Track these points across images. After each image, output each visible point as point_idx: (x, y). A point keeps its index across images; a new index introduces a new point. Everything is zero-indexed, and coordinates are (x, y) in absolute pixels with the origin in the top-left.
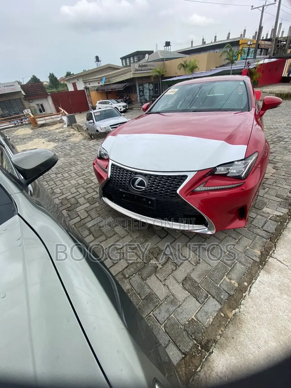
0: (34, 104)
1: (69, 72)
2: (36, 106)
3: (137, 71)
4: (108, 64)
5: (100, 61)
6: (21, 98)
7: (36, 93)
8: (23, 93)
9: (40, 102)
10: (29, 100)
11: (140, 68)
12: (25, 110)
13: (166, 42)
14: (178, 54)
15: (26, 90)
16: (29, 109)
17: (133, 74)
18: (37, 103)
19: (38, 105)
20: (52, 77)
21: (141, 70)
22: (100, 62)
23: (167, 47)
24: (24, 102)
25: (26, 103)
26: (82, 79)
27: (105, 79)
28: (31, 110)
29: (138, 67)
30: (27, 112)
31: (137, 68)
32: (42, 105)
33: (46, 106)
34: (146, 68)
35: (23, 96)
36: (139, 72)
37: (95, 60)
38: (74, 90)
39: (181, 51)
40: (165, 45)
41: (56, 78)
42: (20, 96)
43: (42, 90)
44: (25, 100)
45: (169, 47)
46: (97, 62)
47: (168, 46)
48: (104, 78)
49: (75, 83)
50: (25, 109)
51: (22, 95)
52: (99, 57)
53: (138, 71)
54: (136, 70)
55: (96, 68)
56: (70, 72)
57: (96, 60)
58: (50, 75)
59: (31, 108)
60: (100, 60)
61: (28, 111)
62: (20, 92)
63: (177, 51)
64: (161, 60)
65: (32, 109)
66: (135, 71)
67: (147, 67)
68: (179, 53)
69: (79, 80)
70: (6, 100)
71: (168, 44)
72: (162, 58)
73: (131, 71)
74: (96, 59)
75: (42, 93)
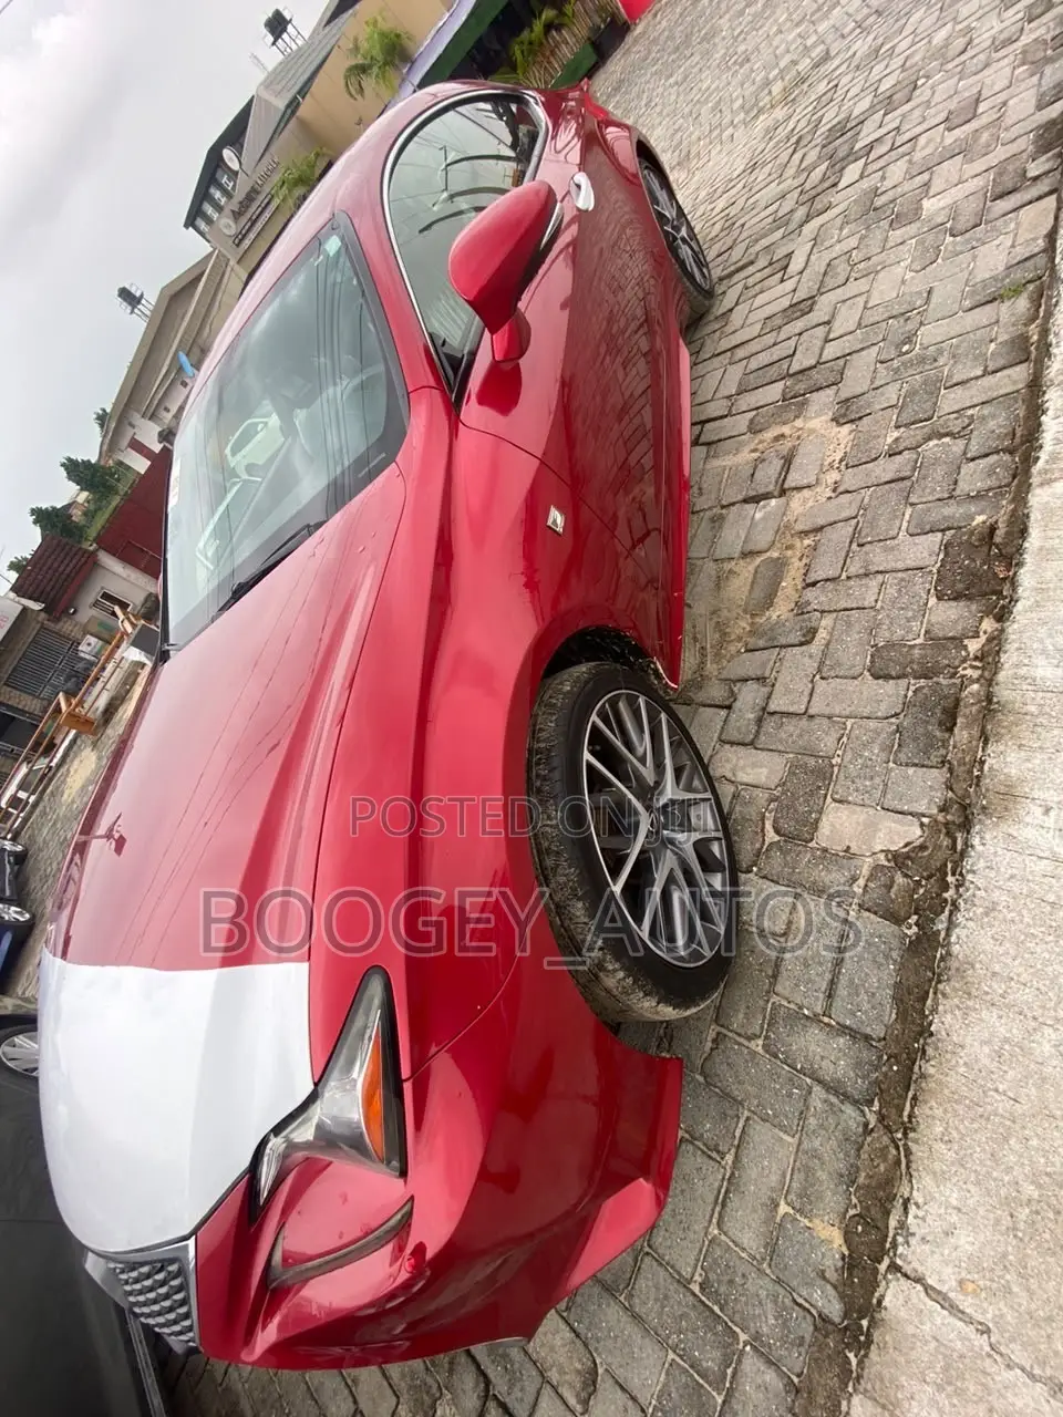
0: (87, 613)
1: (100, 412)
2: (94, 612)
3: (241, 240)
4: (161, 292)
5: (142, 296)
6: (43, 624)
7: (63, 577)
8: (35, 606)
9: (93, 594)
10: (65, 612)
11: (244, 220)
12: (80, 648)
13: (266, 25)
14: (328, 28)
15: (34, 592)
16: (88, 636)
17: (238, 262)
18: (91, 600)
19: (96, 604)
20: (75, 470)
21: (254, 223)
22: (143, 301)
23: (285, 36)
24: (58, 627)
25: (66, 627)
26: (138, 411)
27: (187, 355)
28: (91, 635)
29: (232, 223)
30: (89, 648)
31: (233, 226)
32: (106, 596)
33: (115, 589)
34: (261, 197)
35: (43, 615)
36: (252, 236)
37: (125, 307)
38: (149, 463)
39: (329, 14)
40: (271, 39)
41: (87, 464)
42: (38, 622)
43: (67, 554)
44: (58, 620)
45: (290, 27)
46: (136, 310)
47: (285, 30)
48: (183, 358)
49: (133, 438)
50: (79, 644)
51: (38, 615)
52: (128, 287)
53: (244, 236)
54: (237, 241)
55: (147, 328)
56: (104, 410)
57: (130, 304)
58: (66, 469)
59: (90, 628)
60: (138, 295)
61: (89, 644)
62: (25, 609)
63: (319, 24)
64: (289, 111)
65: (95, 629)
66: (238, 245)
67: (258, 193)
68: (329, 22)
69: (134, 422)
70: (15, 662)
71: (277, 25)
72: (286, 102)
73: (229, 260)
74: (125, 300)
75: (74, 562)
